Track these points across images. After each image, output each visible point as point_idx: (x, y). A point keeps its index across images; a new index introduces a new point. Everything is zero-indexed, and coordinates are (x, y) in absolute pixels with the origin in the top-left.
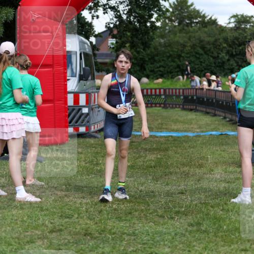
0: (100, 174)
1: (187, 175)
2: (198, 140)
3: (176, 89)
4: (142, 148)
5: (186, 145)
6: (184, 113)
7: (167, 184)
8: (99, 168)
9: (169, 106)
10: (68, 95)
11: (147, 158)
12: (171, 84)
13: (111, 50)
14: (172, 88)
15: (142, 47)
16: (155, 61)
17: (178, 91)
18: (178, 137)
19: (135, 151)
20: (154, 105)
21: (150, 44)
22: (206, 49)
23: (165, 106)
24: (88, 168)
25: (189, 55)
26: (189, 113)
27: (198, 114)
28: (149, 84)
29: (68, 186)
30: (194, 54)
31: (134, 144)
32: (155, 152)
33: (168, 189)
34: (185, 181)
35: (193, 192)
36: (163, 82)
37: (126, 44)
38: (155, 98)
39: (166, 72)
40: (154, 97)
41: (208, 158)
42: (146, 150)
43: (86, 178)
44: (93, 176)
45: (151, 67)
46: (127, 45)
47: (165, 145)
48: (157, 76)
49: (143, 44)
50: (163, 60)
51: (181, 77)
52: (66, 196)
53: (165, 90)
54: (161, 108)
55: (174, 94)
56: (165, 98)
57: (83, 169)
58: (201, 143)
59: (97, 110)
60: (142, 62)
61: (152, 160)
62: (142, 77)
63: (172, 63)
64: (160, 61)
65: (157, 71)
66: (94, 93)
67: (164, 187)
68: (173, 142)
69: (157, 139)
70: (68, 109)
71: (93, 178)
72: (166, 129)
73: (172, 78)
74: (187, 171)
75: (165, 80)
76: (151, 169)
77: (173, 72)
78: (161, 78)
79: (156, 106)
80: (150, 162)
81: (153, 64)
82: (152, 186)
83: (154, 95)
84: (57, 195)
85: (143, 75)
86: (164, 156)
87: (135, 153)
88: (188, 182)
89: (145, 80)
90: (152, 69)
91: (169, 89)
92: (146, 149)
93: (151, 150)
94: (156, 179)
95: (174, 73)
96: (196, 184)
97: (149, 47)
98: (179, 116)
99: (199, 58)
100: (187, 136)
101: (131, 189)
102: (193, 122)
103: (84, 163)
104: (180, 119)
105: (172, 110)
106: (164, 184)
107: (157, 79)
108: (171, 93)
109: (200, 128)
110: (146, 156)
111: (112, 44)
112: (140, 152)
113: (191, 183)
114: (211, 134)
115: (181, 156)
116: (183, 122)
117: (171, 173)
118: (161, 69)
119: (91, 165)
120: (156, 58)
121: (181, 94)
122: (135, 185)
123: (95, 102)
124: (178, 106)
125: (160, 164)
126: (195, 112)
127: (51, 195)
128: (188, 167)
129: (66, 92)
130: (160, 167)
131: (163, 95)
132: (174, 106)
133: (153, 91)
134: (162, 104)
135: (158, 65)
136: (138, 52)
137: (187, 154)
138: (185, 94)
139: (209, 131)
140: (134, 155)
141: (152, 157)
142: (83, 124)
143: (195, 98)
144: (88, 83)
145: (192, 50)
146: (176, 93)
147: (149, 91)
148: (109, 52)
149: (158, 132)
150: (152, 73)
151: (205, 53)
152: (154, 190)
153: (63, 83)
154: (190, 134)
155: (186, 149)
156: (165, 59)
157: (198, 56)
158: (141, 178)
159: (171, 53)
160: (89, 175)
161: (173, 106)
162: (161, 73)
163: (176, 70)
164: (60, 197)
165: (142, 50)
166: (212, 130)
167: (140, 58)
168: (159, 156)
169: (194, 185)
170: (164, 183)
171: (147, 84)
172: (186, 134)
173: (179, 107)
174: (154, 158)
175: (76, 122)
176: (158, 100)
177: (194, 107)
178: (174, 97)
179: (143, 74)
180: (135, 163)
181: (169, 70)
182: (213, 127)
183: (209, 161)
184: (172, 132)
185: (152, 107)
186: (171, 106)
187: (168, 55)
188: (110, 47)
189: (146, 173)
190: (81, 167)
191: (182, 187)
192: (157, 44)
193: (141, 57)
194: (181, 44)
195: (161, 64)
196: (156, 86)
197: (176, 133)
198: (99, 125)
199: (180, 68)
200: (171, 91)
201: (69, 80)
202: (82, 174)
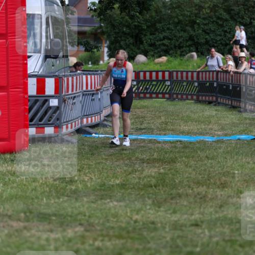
0: (75, 196)
1: (203, 198)
2: (220, 148)
3: (187, 72)
4: (137, 158)
5: (202, 154)
6: (200, 107)
7: (175, 212)
8: (73, 188)
9: (177, 97)
10: (29, 79)
11: (145, 173)
12: (180, 64)
13: (92, 13)
14: (182, 70)
15: (138, 9)
16: (157, 30)
17: (190, 74)
18: (191, 143)
19: (126, 162)
20: (154, 96)
21: (150, 5)
22: (232, 12)
23: (171, 97)
24: (57, 187)
25: (207, 22)
26: (207, 107)
27: (219, 108)
28: (148, 64)
29: (28, 214)
30: (215, 19)
31: (125, 152)
32: (157, 165)
33: (176, 219)
34: (200, 208)
35: (212, 224)
36: (168, 61)
37: (114, 4)
38: (156, 85)
39: (172, 46)
40: (154, 83)
41: (234, 173)
42: (143, 161)
43: (55, 202)
44: (66, 198)
45: (151, 39)
46: (116, 6)
47: (171, 155)
48: (159, 52)
49: (139, 4)
50: (168, 29)
51: (194, 54)
52: (25, 228)
53: (171, 74)
54: (165, 100)
55: (185, 79)
56: (171, 85)
57: (50, 189)
58: (223, 152)
59: (71, 101)
60: (137, 31)
61: (151, 176)
62: (137, 54)
63: (182, 34)
64: (164, 31)
65: (159, 45)
66: (67, 76)
67: (169, 216)
68: (183, 150)
69: (160, 145)
70: (29, 101)
71: (65, 202)
72: (173, 130)
73: (182, 55)
74: (204, 193)
75: (171, 59)
76: (150, 189)
77: (183, 47)
78: (165, 56)
79: (157, 97)
80: (149, 179)
81: (154, 34)
82: (151, 214)
83: (154, 81)
84: (12, 226)
85: (138, 51)
86: (169, 170)
87: (126, 165)
88: (204, 208)
89: (141, 58)
90: (153, 42)
91: (177, 72)
92: (143, 159)
93: (151, 162)
94: (158, 204)
95: (184, 49)
96: (216, 212)
97: (148, 10)
98: (191, 111)
99: (222, 26)
100: (202, 140)
101: (122, 219)
102: (213, 120)
103: (52, 179)
104: (193, 115)
105: (181, 103)
106: (169, 212)
107: (160, 56)
108: (180, 78)
109: (222, 129)
110: (143, 170)
111: (93, 4)
112: (135, 164)
113: (210, 211)
114: (239, 139)
115: (194, 170)
116: (198, 121)
117: (180, 196)
118: (166, 42)
119: (62, 182)
120: (158, 26)
121: (195, 79)
122: (127, 212)
123: (68, 91)
124: (190, 97)
125: (164, 182)
126: (215, 105)
127: (4, 227)
128: (205, 187)
129: (26, 76)
130: (163, 186)
131: (167, 80)
132: (184, 97)
133: (154, 74)
134: (166, 93)
135: (161, 36)
136: (132, 17)
137: (203, 168)
138: (201, 79)
139: (236, 134)
140: (125, 168)
141: (151, 171)
142: (50, 122)
143: (215, 85)
144: (58, 62)
145: (212, 14)
146: (187, 77)
147: (148, 74)
148: (90, 16)
149: (160, 134)
150: (152, 48)
151: (232, 18)
152: (155, 220)
153: (21, 62)
154: (208, 139)
155: (201, 160)
156: (172, 27)
157: (220, 23)
158: (136, 203)
159: (181, 18)
160: (59, 198)
161: (182, 97)
162: (164, 48)
163: (187, 44)
164: (17, 231)
165: (138, 14)
166: (241, 133)
167: (135, 26)
168: (162, 171)
169: (213, 213)
170: (169, 210)
171: (144, 63)
172: (201, 138)
173: (192, 99)
174: (155, 172)
175: (41, 120)
176: (160, 89)
177: (214, 98)
178: (185, 84)
179: (139, 49)
180: (128, 180)
181: (177, 44)
182: (241, 128)
183: (237, 179)
184: (181, 136)
185: (151, 97)
186: (180, 96)
187: (176, 20)
188: (91, 9)
189: (143, 194)
190: (47, 186)
191: (196, 216)
192: (160, 5)
193: (136, 24)
194: (196, 5)
195: (164, 34)
196: (157, 68)
197: (187, 136)
198: (74, 124)
199: (193, 40)
200: (179, 74)
201: (30, 57)
202: (49, 196)
